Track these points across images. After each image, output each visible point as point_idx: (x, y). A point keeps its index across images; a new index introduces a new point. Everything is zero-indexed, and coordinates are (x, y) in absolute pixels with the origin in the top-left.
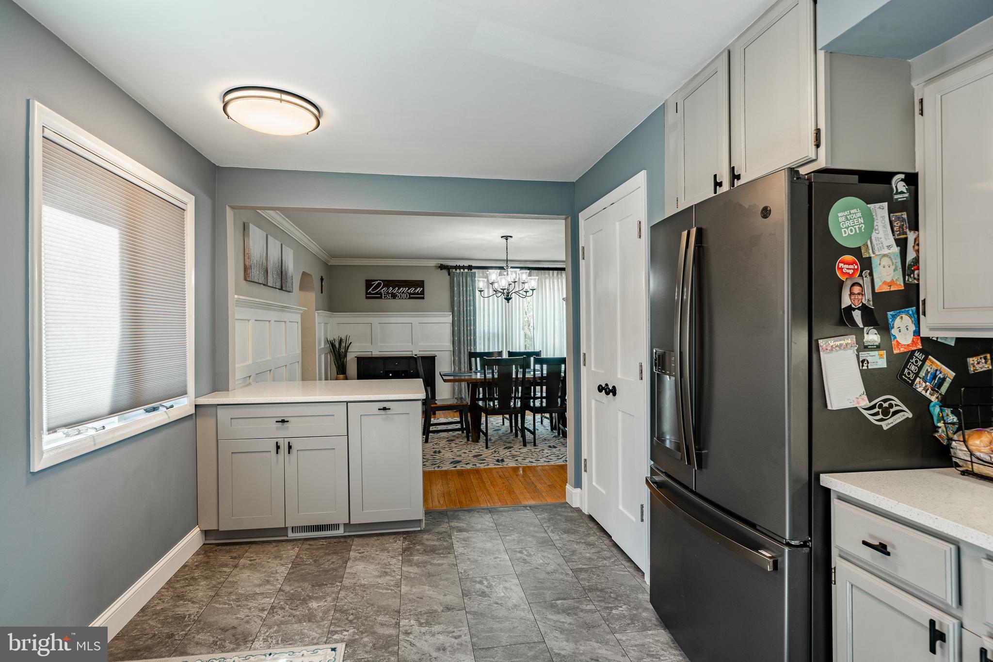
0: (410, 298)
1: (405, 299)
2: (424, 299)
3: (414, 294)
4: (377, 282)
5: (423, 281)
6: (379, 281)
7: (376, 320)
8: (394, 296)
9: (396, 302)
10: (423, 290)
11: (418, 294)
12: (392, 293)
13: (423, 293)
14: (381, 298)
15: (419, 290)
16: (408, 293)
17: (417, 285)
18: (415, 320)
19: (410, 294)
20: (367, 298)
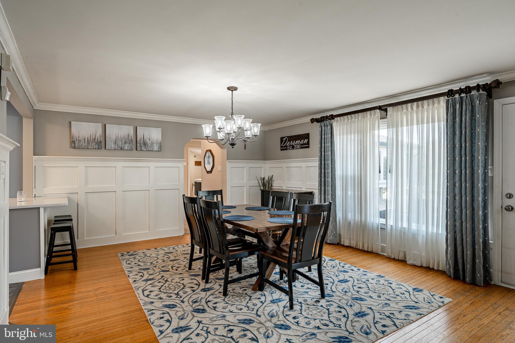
0: (302, 148)
1: (299, 149)
2: (309, 148)
3: (303, 144)
4: (285, 138)
5: (309, 134)
6: (286, 138)
7: (284, 164)
8: (293, 147)
9: (294, 152)
10: (308, 142)
11: (305, 144)
12: (292, 145)
13: (308, 143)
14: (286, 149)
15: (306, 141)
16: (300, 144)
17: (305, 138)
18: (303, 165)
19: (301, 145)
20: (281, 150)
